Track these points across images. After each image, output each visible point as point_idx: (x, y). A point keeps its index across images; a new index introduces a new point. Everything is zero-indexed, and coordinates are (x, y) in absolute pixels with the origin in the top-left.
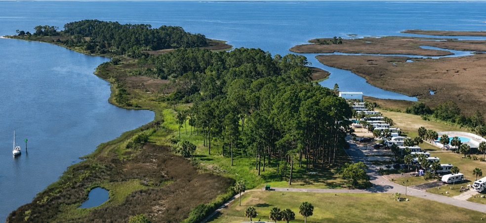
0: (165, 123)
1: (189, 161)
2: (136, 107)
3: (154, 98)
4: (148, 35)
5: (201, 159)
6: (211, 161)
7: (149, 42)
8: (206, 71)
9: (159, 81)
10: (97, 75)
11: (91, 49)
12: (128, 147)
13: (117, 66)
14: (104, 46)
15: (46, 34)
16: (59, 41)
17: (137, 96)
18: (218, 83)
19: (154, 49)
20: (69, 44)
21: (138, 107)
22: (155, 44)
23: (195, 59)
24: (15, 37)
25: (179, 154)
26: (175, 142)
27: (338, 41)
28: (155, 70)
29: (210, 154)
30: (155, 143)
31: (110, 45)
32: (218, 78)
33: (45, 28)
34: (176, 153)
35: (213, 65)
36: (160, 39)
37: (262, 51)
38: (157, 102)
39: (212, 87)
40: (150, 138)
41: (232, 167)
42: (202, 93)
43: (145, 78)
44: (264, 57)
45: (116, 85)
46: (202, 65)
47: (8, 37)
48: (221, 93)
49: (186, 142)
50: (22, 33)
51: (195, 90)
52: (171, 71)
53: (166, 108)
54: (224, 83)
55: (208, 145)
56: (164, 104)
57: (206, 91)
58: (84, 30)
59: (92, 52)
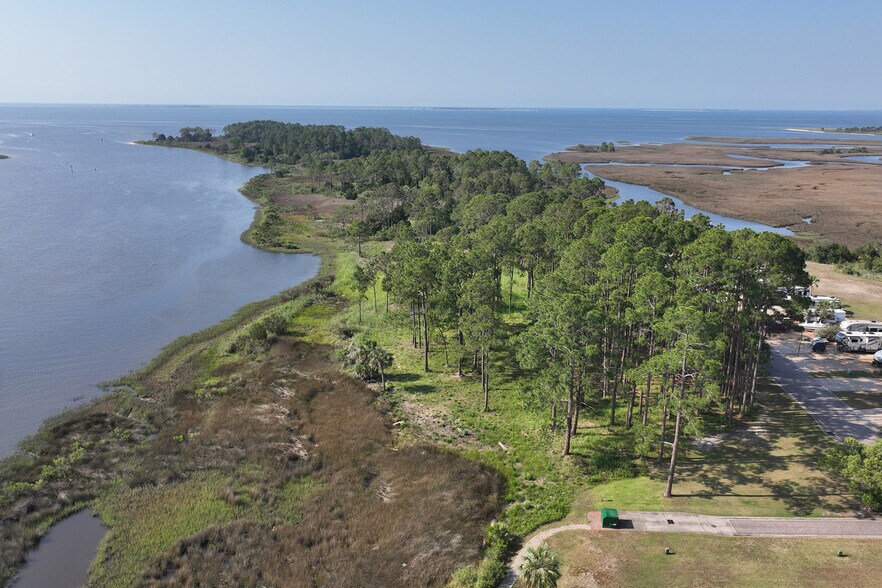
0: (336, 283)
1: (376, 395)
2: (289, 248)
3: (326, 231)
4: (335, 137)
5: (408, 389)
6: (430, 396)
7: (338, 147)
8: (422, 184)
9: (341, 201)
10: (244, 193)
11: (250, 157)
12: (233, 350)
13: (280, 180)
14: (271, 153)
15: (194, 139)
16: (208, 147)
17: (297, 228)
18: (443, 204)
19: (346, 156)
20: (223, 151)
21: (293, 248)
22: (347, 150)
23: (402, 166)
24: (150, 143)
25: (352, 372)
26: (348, 334)
27: (609, 149)
28: (339, 184)
29: (427, 370)
30: (303, 335)
31: (280, 151)
32: (442, 195)
33: (195, 130)
34: (346, 365)
35: (432, 175)
36: (354, 143)
37: (511, 155)
38: (330, 239)
39: (431, 212)
40: (295, 321)
41: (486, 416)
42: (412, 222)
43: (320, 197)
44: (516, 163)
45: (267, 208)
46: (414, 175)
47: (140, 142)
48: (449, 222)
49: (368, 343)
50: (162, 137)
51: (401, 216)
52: (364, 186)
53: (344, 249)
54: (452, 204)
55: (424, 341)
56: (341, 243)
57: (420, 217)
58: (250, 133)
59: (251, 161)
